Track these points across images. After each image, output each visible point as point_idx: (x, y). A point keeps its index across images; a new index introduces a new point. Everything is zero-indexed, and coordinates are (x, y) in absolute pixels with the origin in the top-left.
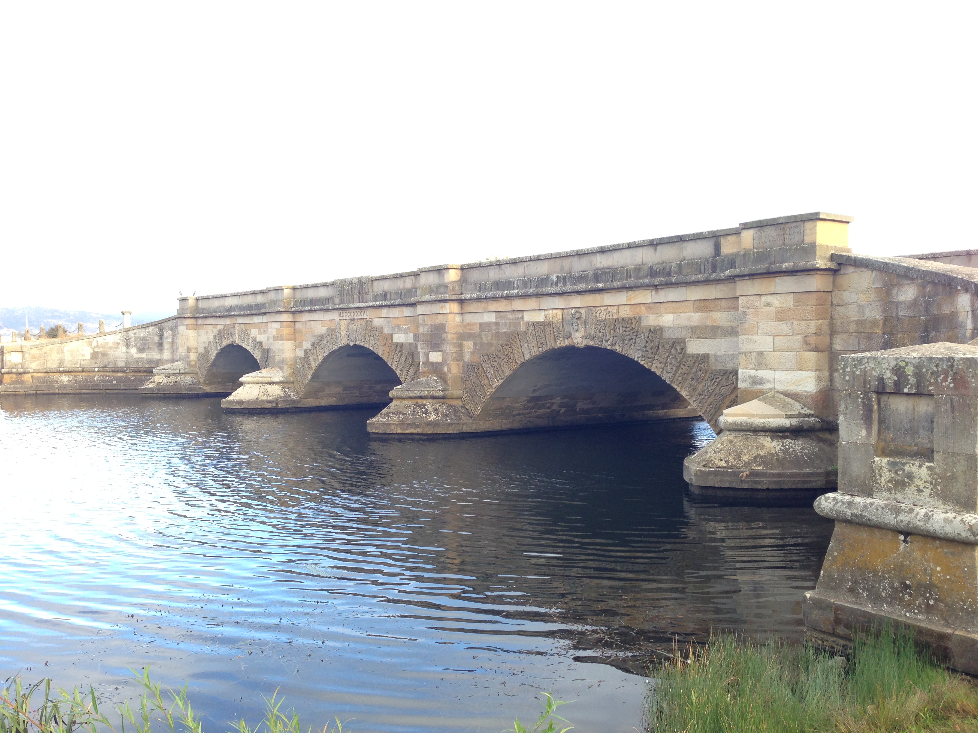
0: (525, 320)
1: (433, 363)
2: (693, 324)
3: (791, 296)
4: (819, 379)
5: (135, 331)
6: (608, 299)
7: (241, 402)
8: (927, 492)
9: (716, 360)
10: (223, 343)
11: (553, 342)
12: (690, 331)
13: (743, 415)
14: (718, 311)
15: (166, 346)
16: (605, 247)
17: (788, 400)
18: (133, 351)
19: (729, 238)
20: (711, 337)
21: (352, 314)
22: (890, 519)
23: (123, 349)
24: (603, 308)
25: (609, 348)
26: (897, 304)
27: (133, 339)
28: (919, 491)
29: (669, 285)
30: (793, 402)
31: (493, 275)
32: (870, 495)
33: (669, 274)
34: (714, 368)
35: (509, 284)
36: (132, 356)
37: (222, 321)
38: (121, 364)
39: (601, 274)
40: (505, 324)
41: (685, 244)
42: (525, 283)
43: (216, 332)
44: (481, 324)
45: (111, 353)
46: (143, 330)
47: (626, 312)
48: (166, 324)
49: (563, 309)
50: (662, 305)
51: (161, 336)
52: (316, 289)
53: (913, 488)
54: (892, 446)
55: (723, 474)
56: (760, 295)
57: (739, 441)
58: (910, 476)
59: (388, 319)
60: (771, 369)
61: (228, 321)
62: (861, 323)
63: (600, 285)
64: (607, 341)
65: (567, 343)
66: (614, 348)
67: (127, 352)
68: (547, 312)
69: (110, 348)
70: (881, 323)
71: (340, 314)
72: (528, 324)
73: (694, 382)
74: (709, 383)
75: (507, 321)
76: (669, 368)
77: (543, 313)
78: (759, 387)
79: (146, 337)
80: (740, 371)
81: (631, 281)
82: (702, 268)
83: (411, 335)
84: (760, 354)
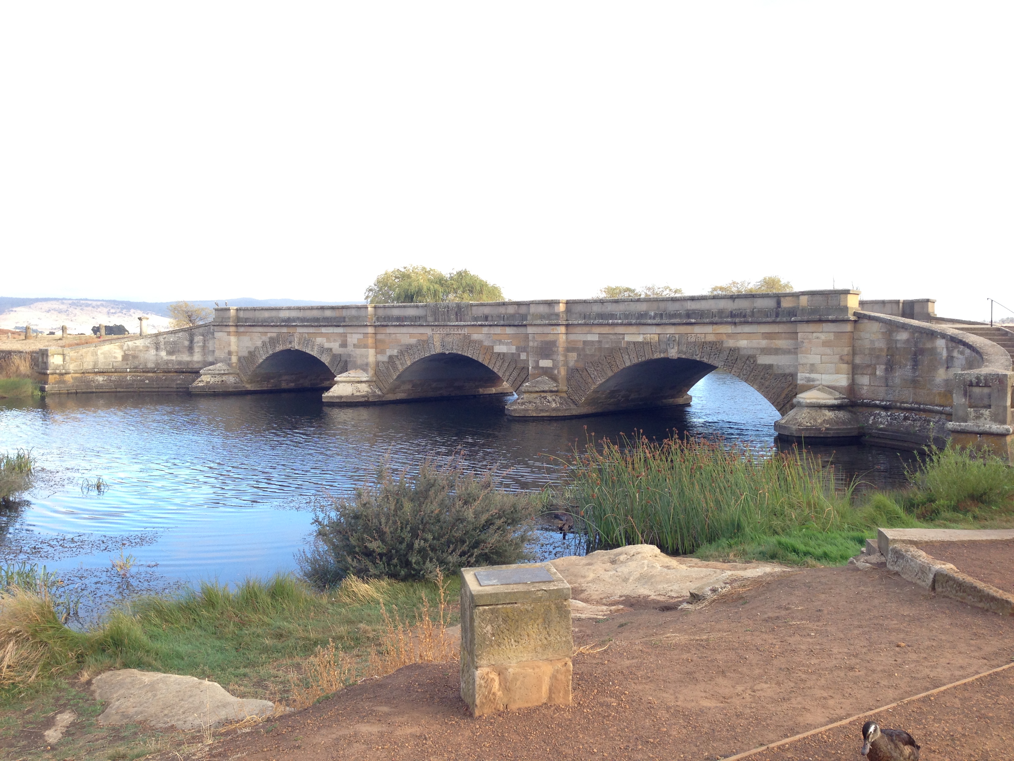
0: (626, 340)
1: (543, 368)
2: (761, 346)
3: (833, 333)
4: (848, 378)
5: (165, 336)
6: (697, 329)
7: (341, 397)
8: (988, 419)
9: (778, 368)
10: (277, 348)
11: (651, 355)
12: (760, 350)
13: (814, 398)
14: (779, 339)
15: (197, 350)
17: (831, 390)
18: (163, 354)
19: (787, 298)
20: (774, 355)
21: (448, 330)
22: (976, 429)
23: (153, 352)
24: (693, 335)
25: (698, 359)
27: (163, 343)
28: (986, 419)
29: (746, 323)
30: (833, 391)
31: (596, 309)
32: (966, 422)
33: (745, 316)
34: (776, 372)
35: (612, 316)
36: (162, 358)
37: (276, 330)
38: (151, 365)
39: (693, 313)
40: (608, 342)
41: (756, 299)
42: (626, 316)
43: (266, 338)
44: (585, 342)
45: (142, 355)
46: (173, 335)
47: (710, 338)
48: (197, 330)
49: (659, 334)
50: (739, 335)
51: (191, 341)
52: (403, 309)
53: (983, 418)
54: (973, 404)
55: (811, 429)
56: (813, 332)
57: (813, 413)
58: (982, 414)
59: (489, 335)
60: (819, 373)
61: (285, 330)
63: (693, 321)
64: (697, 355)
65: (662, 355)
66: (702, 359)
67: (157, 355)
68: (645, 336)
69: (141, 351)
71: (433, 330)
72: (628, 343)
73: (762, 380)
74: (773, 381)
75: (609, 340)
76: (745, 372)
77: (642, 336)
78: (811, 383)
79: (176, 341)
80: (799, 374)
81: (716, 319)
82: (769, 314)
83: (514, 347)
84: (812, 365)
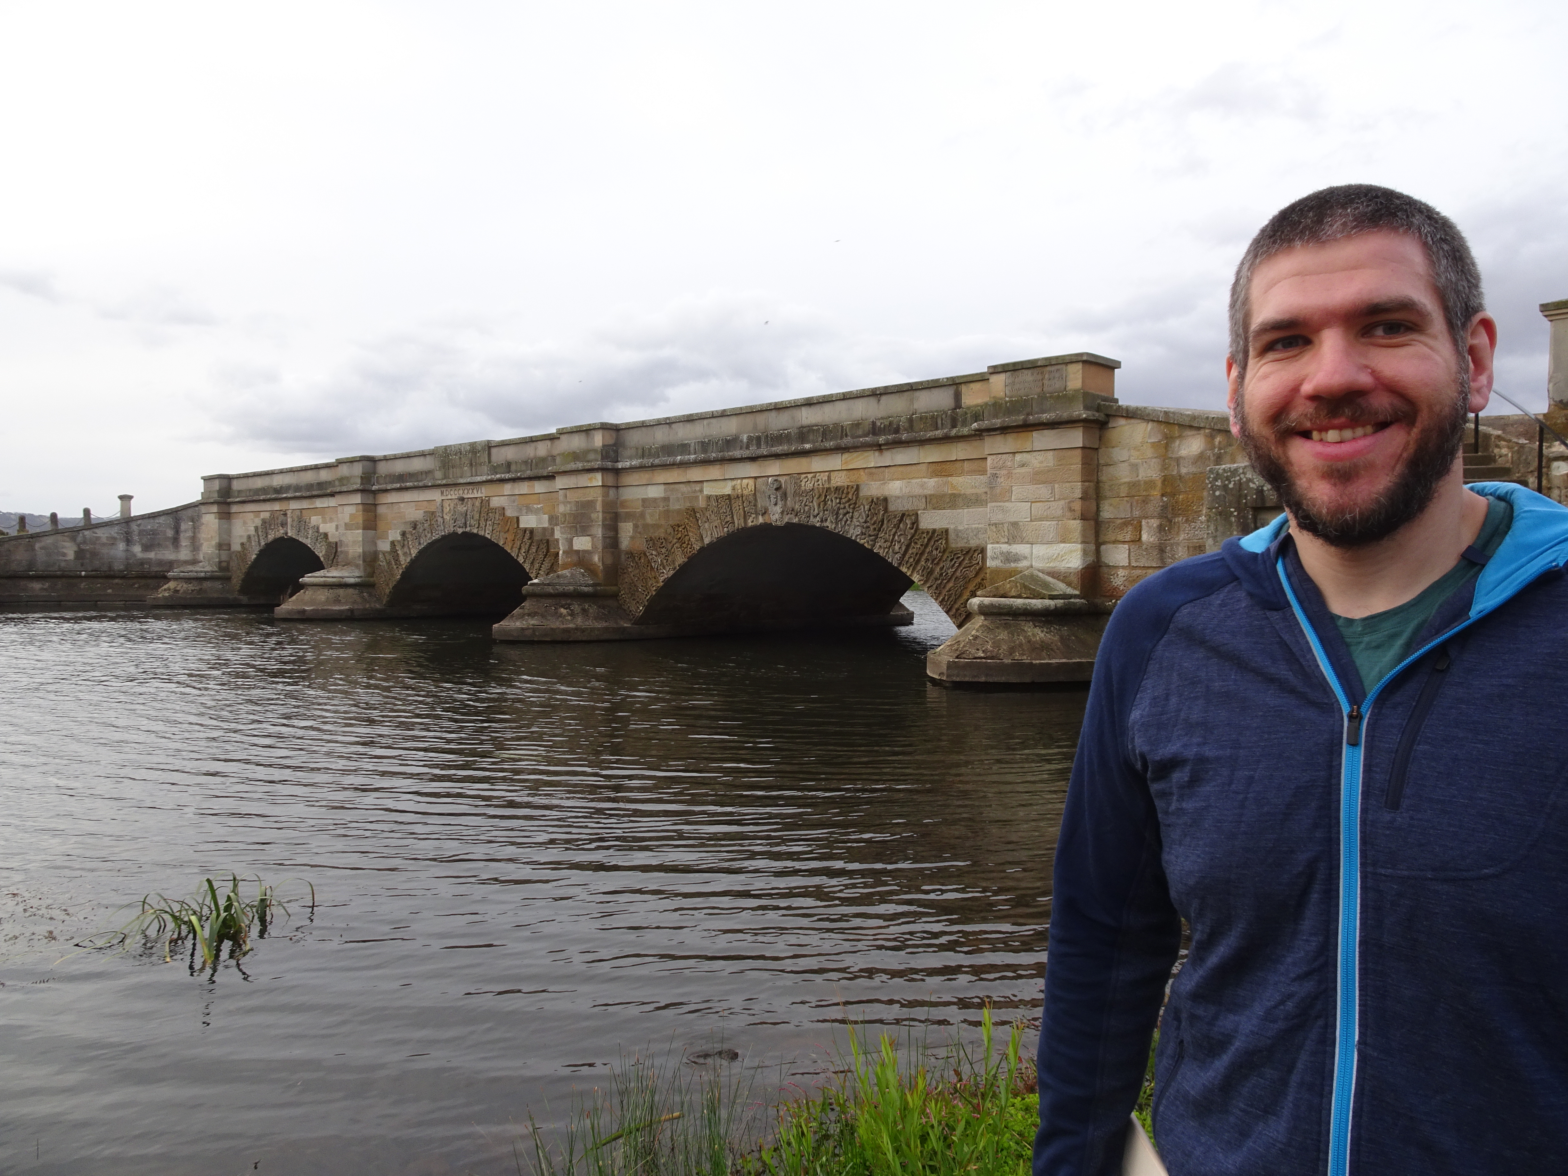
0: (705, 493)
1: (578, 552)
2: (928, 492)
3: (1051, 453)
4: (1085, 553)
5: (139, 522)
6: (818, 464)
7: (304, 610)
9: (957, 535)
10: (269, 536)
11: (742, 520)
12: (924, 500)
14: (960, 475)
15: (184, 542)
16: (812, 398)
17: (1049, 579)
18: (137, 549)
19: (972, 385)
20: (950, 508)
21: (461, 492)
23: (122, 546)
24: (810, 476)
25: (818, 525)
26: (1178, 460)
27: (136, 533)
29: (898, 444)
30: (1056, 581)
31: (661, 436)
33: (897, 431)
34: (953, 546)
35: (684, 448)
36: (135, 555)
37: (268, 507)
38: (118, 566)
39: (808, 432)
40: (678, 500)
41: (917, 393)
42: (704, 446)
43: (258, 522)
44: (644, 500)
45: (104, 551)
46: (152, 521)
47: (839, 480)
48: (184, 512)
49: (756, 478)
50: (887, 470)
51: (177, 531)
52: (407, 460)
56: (1014, 453)
59: (513, 497)
60: (1027, 543)
61: (277, 506)
62: (1133, 485)
63: (807, 446)
64: (815, 517)
65: (761, 520)
66: (825, 524)
67: (127, 550)
68: (734, 482)
69: (104, 544)
70: (1159, 484)
71: (442, 493)
72: (709, 498)
73: (929, 564)
74: (948, 564)
75: (680, 495)
76: (897, 547)
77: (730, 484)
78: (1013, 565)
79: (156, 530)
80: (989, 546)
81: (847, 441)
82: (939, 422)
83: (546, 517)
84: (1015, 524)
